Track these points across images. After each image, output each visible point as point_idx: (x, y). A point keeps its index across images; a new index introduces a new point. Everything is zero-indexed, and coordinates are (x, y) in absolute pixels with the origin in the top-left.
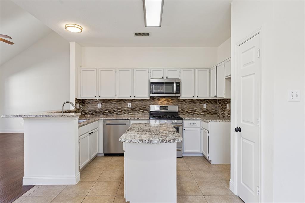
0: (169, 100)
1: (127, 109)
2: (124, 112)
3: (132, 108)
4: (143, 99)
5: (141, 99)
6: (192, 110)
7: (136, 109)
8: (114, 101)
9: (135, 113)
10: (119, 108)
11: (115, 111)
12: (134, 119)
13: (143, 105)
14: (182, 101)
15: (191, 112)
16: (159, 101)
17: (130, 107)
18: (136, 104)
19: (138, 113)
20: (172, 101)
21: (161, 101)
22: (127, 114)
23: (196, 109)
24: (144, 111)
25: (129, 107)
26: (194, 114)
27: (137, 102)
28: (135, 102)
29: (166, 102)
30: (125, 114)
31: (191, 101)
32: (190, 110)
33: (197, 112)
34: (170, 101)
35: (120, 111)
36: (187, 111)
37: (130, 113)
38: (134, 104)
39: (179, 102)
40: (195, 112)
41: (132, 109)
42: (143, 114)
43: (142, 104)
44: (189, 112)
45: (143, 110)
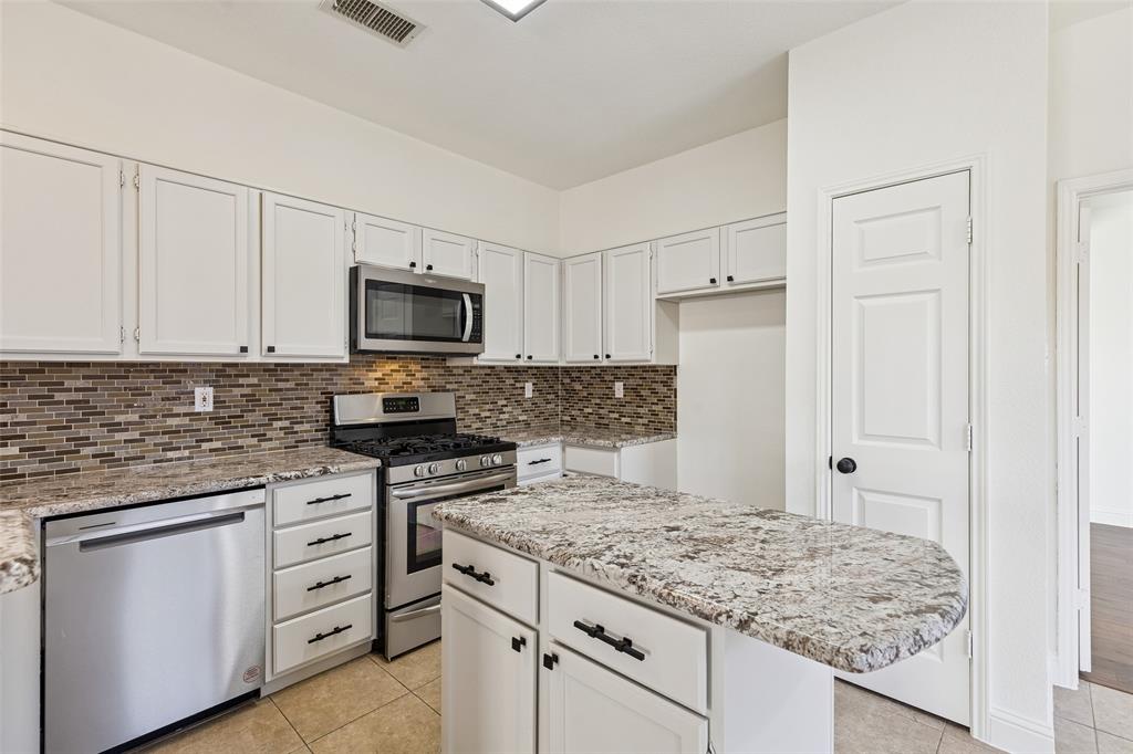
0: (413, 367)
1: (186, 420)
2: (166, 438)
3: (223, 413)
4: (287, 365)
5: (277, 365)
6: (491, 407)
7: (250, 418)
8: (85, 371)
9: (240, 442)
10: (119, 418)
11: (85, 441)
12: (298, 477)
13: (290, 394)
14: (461, 372)
15: (488, 414)
16: (373, 375)
17: (210, 408)
18: (247, 391)
19: (262, 437)
20: (425, 374)
21: (379, 375)
22: (186, 453)
23: (504, 402)
24: (297, 428)
25: (198, 408)
26: (499, 423)
27: (255, 381)
28: (241, 381)
29: (401, 377)
30: (170, 454)
31: (488, 371)
32: (487, 407)
33: (506, 416)
34: (418, 375)
35: (136, 435)
36: (477, 411)
37: (205, 446)
38: (237, 391)
39: (451, 379)
40: (502, 416)
41: (218, 420)
42: (291, 440)
43: (281, 390)
44: (483, 414)
45: (286, 423)
